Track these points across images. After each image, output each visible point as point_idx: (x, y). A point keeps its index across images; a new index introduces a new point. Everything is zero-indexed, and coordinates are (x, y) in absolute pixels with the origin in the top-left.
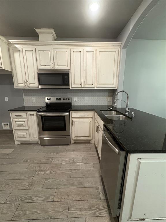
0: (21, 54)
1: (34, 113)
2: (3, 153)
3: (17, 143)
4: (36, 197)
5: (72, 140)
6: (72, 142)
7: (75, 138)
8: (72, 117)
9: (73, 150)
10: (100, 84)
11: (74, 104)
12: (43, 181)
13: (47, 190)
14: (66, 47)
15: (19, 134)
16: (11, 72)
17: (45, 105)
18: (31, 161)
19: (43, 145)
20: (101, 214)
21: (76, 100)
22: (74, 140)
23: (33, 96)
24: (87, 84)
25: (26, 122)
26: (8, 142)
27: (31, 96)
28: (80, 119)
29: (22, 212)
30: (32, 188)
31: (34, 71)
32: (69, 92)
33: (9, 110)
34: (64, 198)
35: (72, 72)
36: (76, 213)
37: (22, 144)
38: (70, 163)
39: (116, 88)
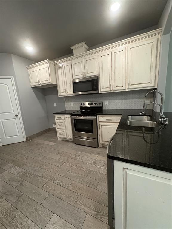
0: (62, 69)
1: (69, 116)
2: (50, 144)
3: (59, 139)
4: (58, 180)
5: (100, 143)
6: (100, 145)
7: (103, 143)
8: (100, 121)
9: (98, 153)
10: (131, 85)
11: (105, 108)
12: (66, 172)
13: (66, 178)
14: (95, 55)
15: (60, 132)
16: (56, 85)
17: (80, 110)
18: (64, 154)
19: (75, 144)
20: (102, 219)
21: (107, 104)
22: (102, 144)
23: (72, 102)
24: (116, 87)
25: (64, 123)
26: (54, 137)
27: (70, 102)
28: (108, 123)
29: (47, 187)
30: (57, 173)
31: (71, 82)
32: (100, 97)
33: (54, 114)
34: (76, 190)
35: (100, 77)
36: (81, 206)
37: (62, 140)
38: (92, 164)
39: (156, 87)
